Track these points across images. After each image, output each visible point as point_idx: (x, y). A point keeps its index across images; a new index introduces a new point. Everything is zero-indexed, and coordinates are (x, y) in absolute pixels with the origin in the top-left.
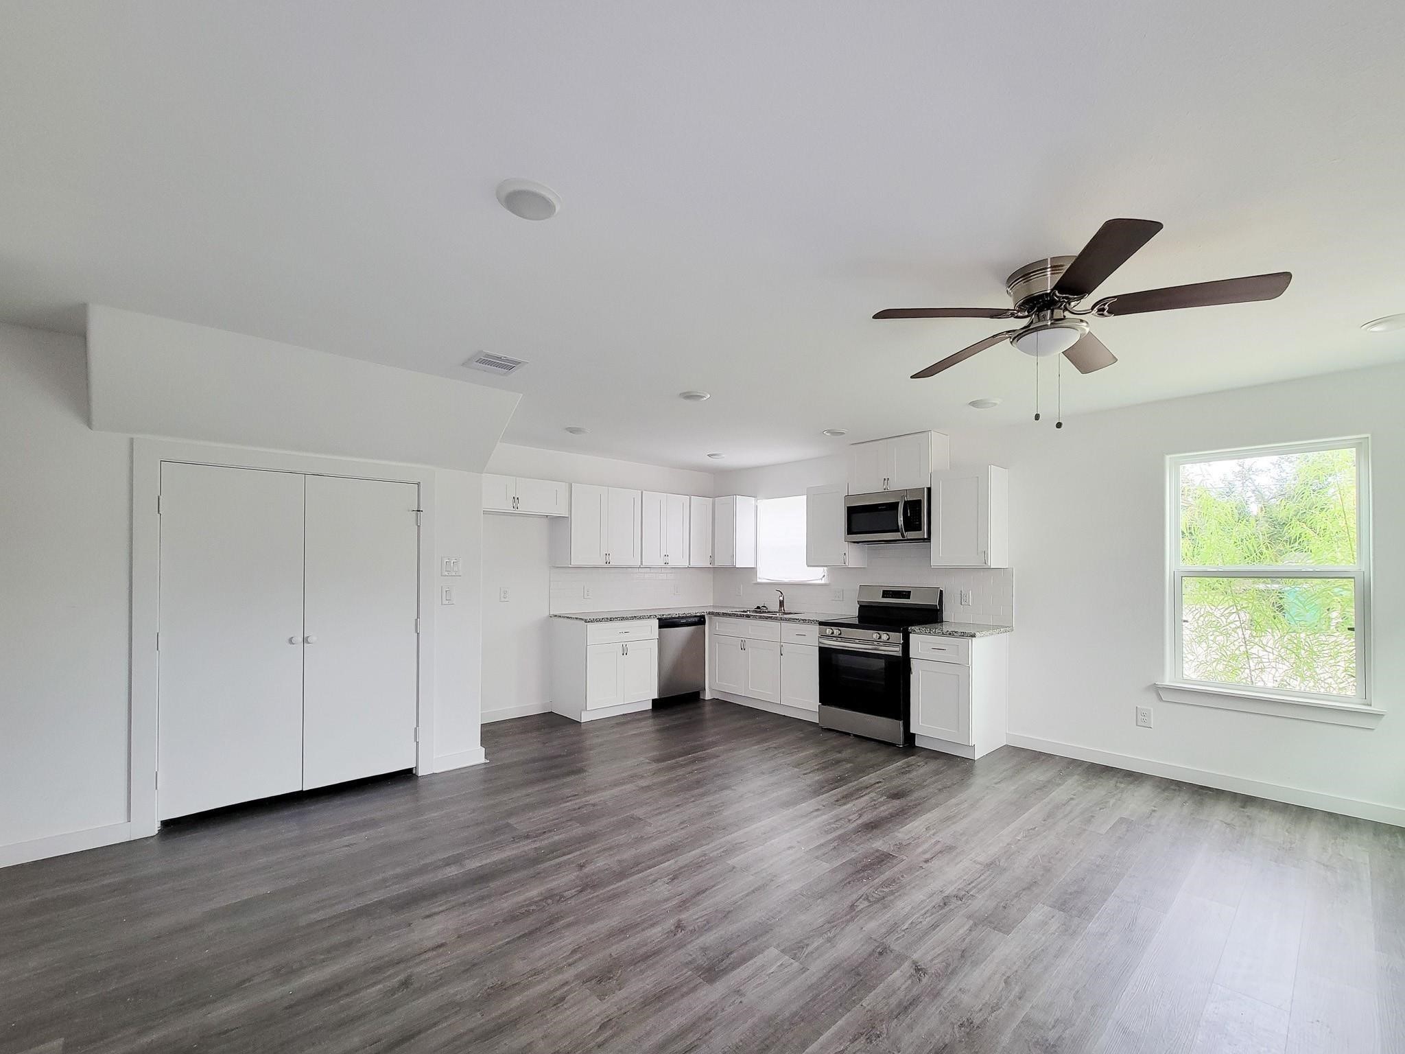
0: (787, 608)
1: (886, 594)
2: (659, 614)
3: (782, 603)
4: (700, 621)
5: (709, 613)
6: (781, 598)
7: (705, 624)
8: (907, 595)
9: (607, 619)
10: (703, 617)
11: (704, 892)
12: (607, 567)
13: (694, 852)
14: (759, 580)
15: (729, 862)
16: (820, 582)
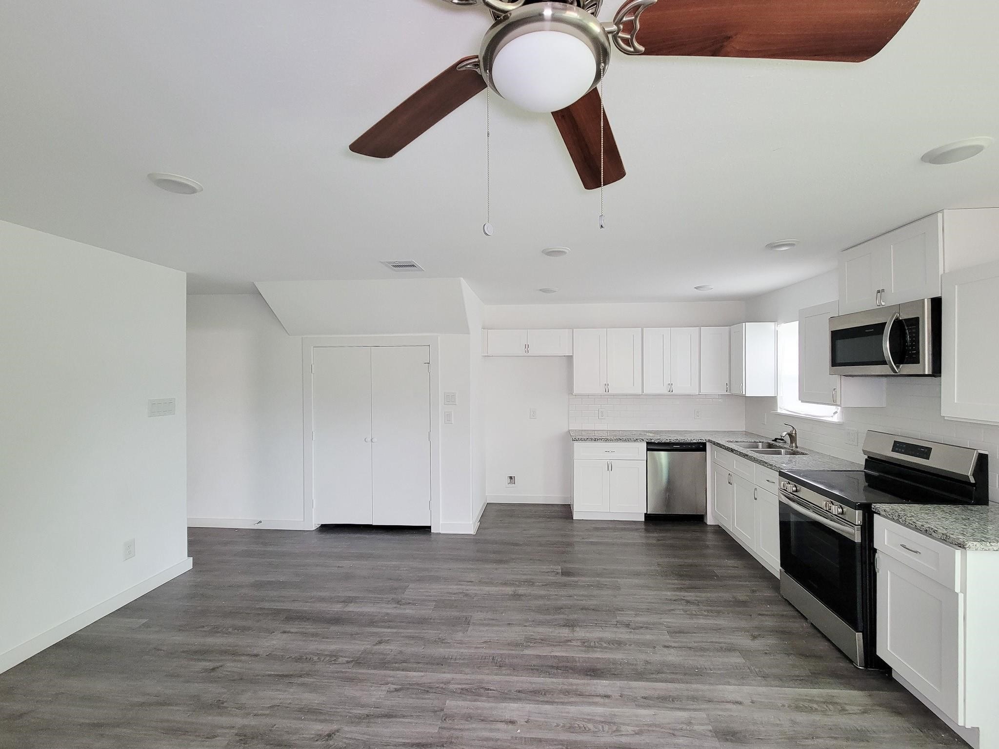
1: (898, 446)
2: (647, 437)
3: (793, 439)
4: (700, 447)
5: (710, 441)
6: (793, 434)
7: (706, 451)
8: (925, 452)
9: (592, 439)
10: (704, 444)
14: (779, 411)
16: (830, 419)
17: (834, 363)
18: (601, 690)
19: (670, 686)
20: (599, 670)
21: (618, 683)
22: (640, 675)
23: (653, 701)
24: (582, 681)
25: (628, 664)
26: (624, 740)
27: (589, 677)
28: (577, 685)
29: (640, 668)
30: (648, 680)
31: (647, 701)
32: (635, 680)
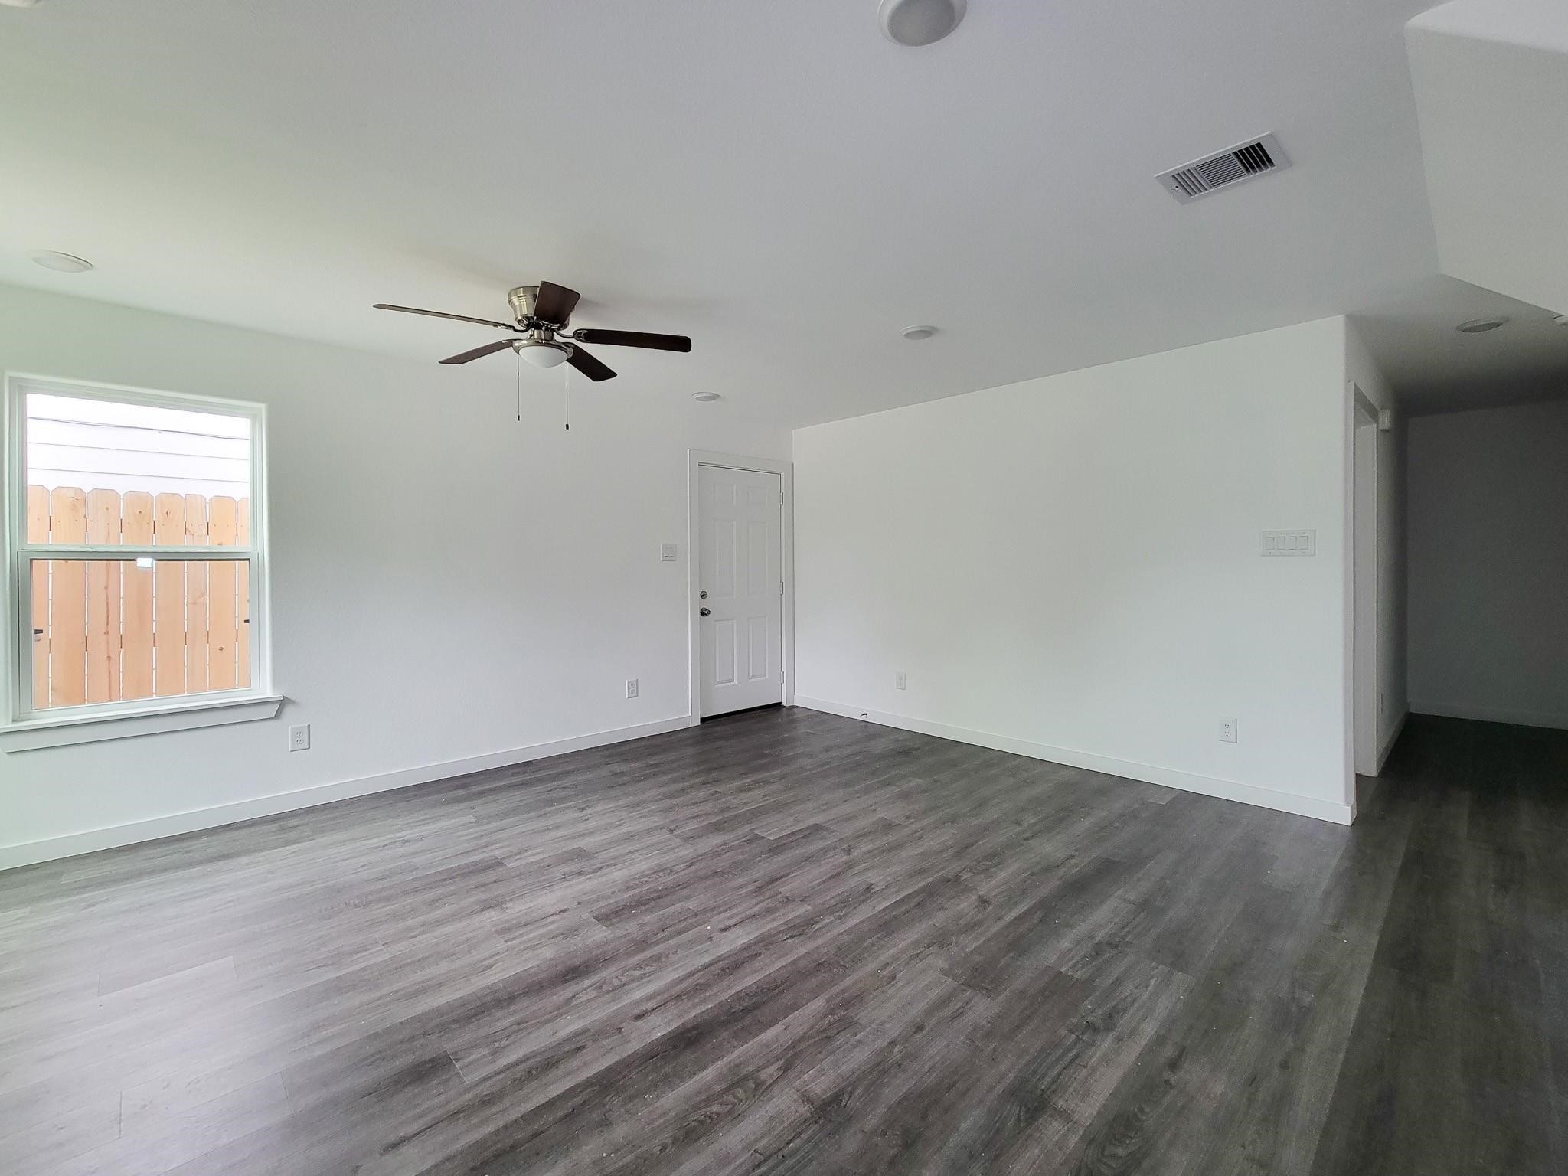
11: (833, 877)
13: (856, 921)
15: (809, 907)
18: (654, 1019)
19: (541, 1099)
20: (685, 1048)
21: (634, 1046)
22: (606, 1083)
23: (565, 1053)
24: (693, 1014)
25: (639, 1094)
26: (587, 982)
27: (689, 1026)
28: (695, 1006)
29: (614, 1101)
30: (587, 1084)
31: (575, 1046)
32: (609, 1069)
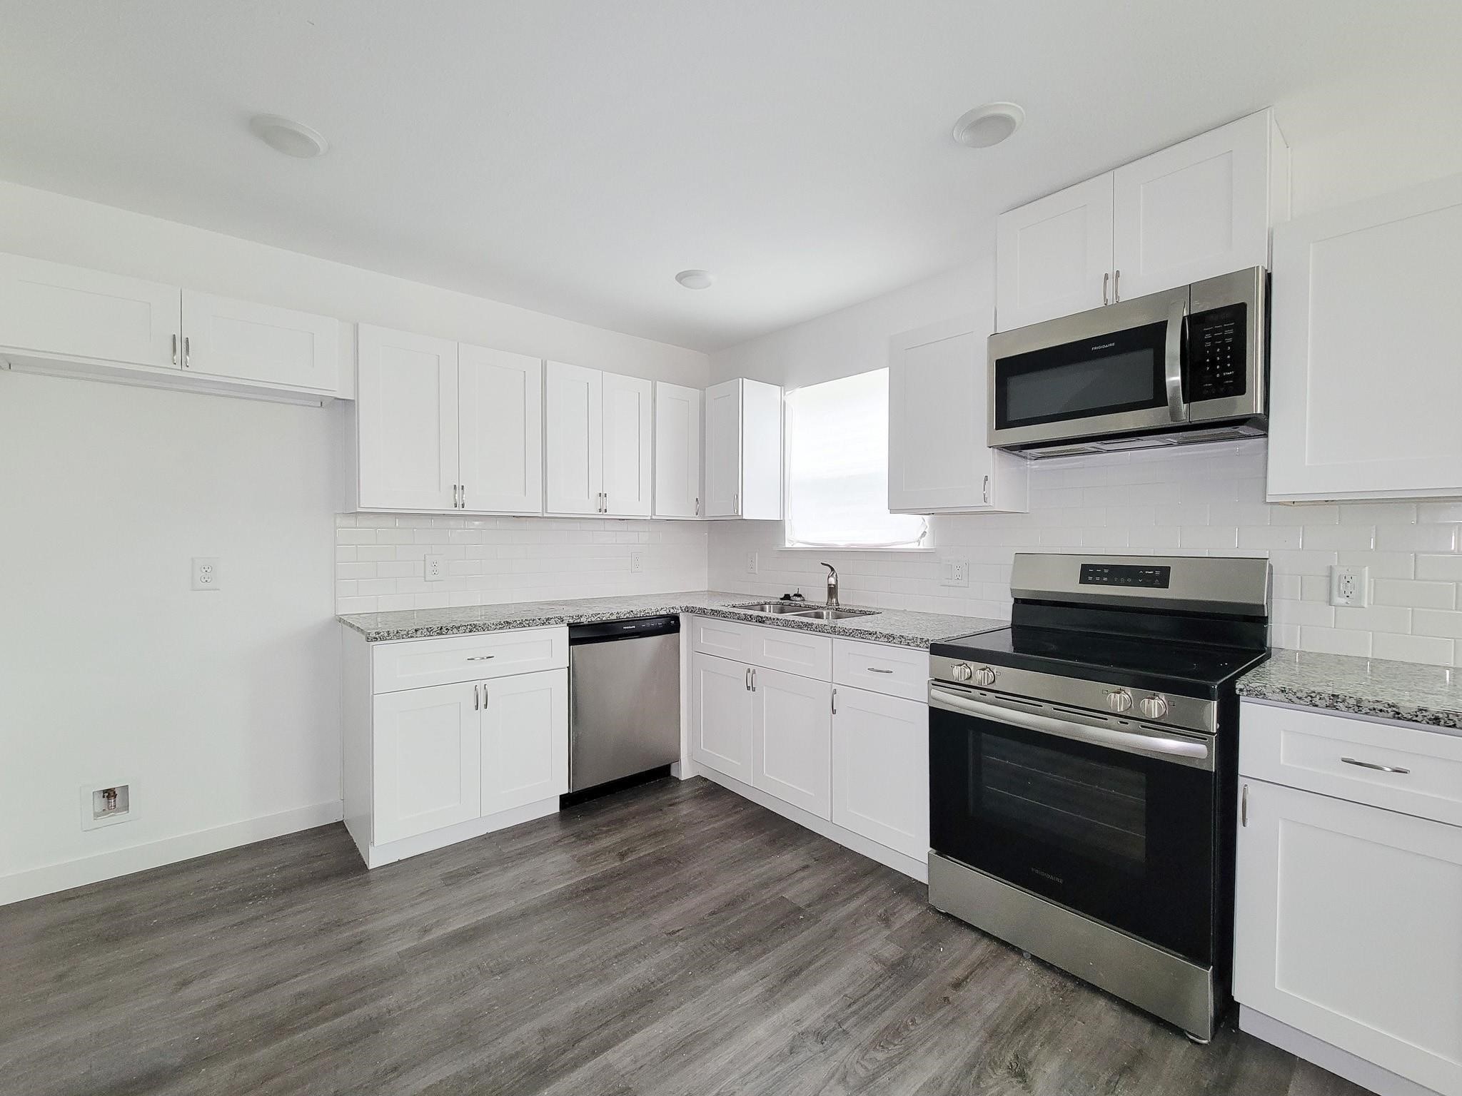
0: (843, 599)
1: (1089, 573)
2: (571, 613)
3: (832, 591)
4: (670, 625)
5: (688, 610)
6: (832, 581)
7: (679, 631)
8: (1159, 576)
9: (430, 630)
10: (676, 618)
12: (459, 516)
14: (788, 545)
16: (914, 546)
17: (1003, 421)
